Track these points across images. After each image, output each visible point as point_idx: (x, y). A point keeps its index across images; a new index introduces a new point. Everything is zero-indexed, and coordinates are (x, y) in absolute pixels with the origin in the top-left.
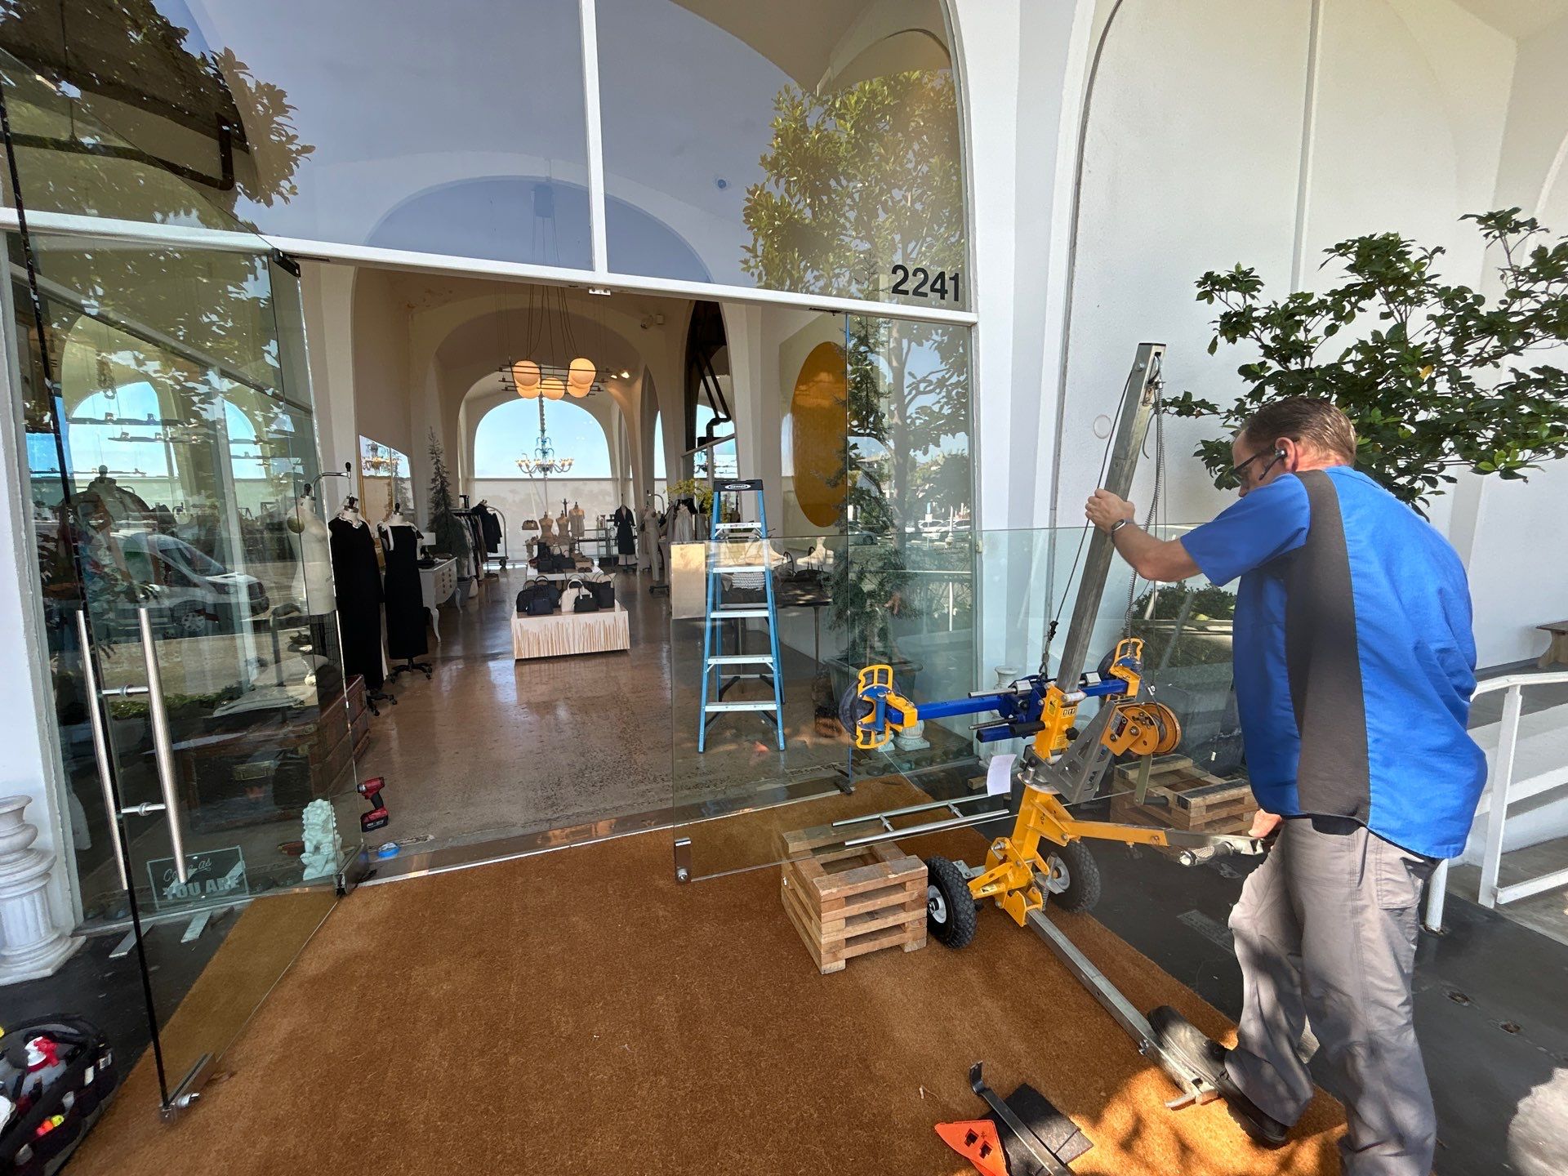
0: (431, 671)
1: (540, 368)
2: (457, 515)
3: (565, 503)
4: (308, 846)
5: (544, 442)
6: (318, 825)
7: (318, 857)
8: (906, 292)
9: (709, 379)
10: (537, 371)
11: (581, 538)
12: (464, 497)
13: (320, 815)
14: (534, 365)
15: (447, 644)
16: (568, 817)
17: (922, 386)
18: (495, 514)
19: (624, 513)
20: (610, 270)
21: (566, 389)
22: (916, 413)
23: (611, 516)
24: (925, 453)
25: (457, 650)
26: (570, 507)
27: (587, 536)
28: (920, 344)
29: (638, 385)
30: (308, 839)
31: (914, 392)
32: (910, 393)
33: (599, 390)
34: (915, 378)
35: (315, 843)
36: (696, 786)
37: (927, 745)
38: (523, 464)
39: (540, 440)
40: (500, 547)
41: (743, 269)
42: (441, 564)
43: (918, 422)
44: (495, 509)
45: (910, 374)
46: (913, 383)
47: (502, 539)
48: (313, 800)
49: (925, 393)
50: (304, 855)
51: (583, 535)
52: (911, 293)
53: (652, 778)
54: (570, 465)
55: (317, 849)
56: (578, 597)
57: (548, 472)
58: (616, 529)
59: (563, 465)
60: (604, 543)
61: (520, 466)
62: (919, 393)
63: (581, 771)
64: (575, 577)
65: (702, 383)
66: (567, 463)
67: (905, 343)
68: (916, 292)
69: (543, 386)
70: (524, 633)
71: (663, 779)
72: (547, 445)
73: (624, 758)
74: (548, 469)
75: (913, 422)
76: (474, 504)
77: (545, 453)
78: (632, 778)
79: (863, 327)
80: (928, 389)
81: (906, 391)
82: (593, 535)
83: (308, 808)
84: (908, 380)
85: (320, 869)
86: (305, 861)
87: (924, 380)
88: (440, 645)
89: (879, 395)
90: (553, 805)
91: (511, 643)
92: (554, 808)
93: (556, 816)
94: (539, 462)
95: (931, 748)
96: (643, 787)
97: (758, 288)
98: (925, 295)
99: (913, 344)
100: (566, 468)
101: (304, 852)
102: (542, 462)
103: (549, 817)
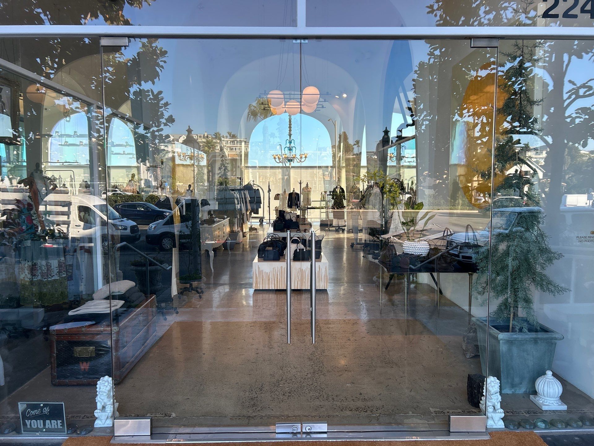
0: (202, 292)
1: (284, 94)
2: (233, 190)
3: (300, 183)
4: (99, 406)
5: (290, 142)
6: (105, 393)
7: (104, 414)
8: (556, 16)
9: (402, 95)
10: (282, 96)
11: (309, 207)
12: (240, 179)
13: (107, 386)
14: (281, 93)
15: (218, 275)
16: (262, 417)
17: (582, 92)
18: (258, 190)
19: (338, 190)
20: (307, 25)
21: (301, 108)
22: (576, 113)
23: (330, 192)
24: (585, 145)
25: (225, 278)
26: (304, 185)
27: (313, 205)
28: (580, 57)
29: (353, 102)
30: (99, 401)
31: (573, 97)
32: (569, 97)
33: (323, 107)
34: (574, 84)
35: (103, 404)
36: (357, 409)
37: (564, 407)
38: (277, 157)
39: (288, 141)
40: (260, 210)
41: (428, 13)
42: (219, 221)
43: (577, 121)
44: (259, 186)
45: (570, 81)
46: (573, 89)
47: (262, 205)
48: (104, 376)
49: (584, 96)
50: (96, 411)
51: (310, 205)
52: (561, 16)
53: (325, 396)
54: (306, 157)
55: (104, 407)
56: (296, 250)
57: (292, 163)
58: (333, 201)
59: (301, 158)
60: (324, 210)
61: (275, 158)
62: (578, 97)
63: (278, 381)
64: (296, 235)
65: (397, 99)
66: (303, 156)
67: (566, 57)
68: (566, 15)
69: (286, 106)
70: (261, 272)
71: (333, 399)
72: (292, 145)
73: (309, 376)
74: (291, 160)
75: (573, 120)
76: (245, 183)
77: (290, 149)
78: (311, 394)
79: (519, 48)
80: (588, 93)
81: (565, 96)
82: (317, 205)
83: (101, 381)
84: (567, 87)
85: (103, 421)
86: (96, 415)
87: (583, 86)
88: (213, 274)
89: (532, 103)
90: (254, 405)
91: (252, 278)
92: (254, 408)
93: (254, 414)
94: (286, 156)
95: (568, 411)
96: (317, 403)
97: (438, 25)
98: (575, 16)
99: (574, 58)
100: (302, 160)
101: (96, 409)
102: (288, 155)
103: (249, 414)
